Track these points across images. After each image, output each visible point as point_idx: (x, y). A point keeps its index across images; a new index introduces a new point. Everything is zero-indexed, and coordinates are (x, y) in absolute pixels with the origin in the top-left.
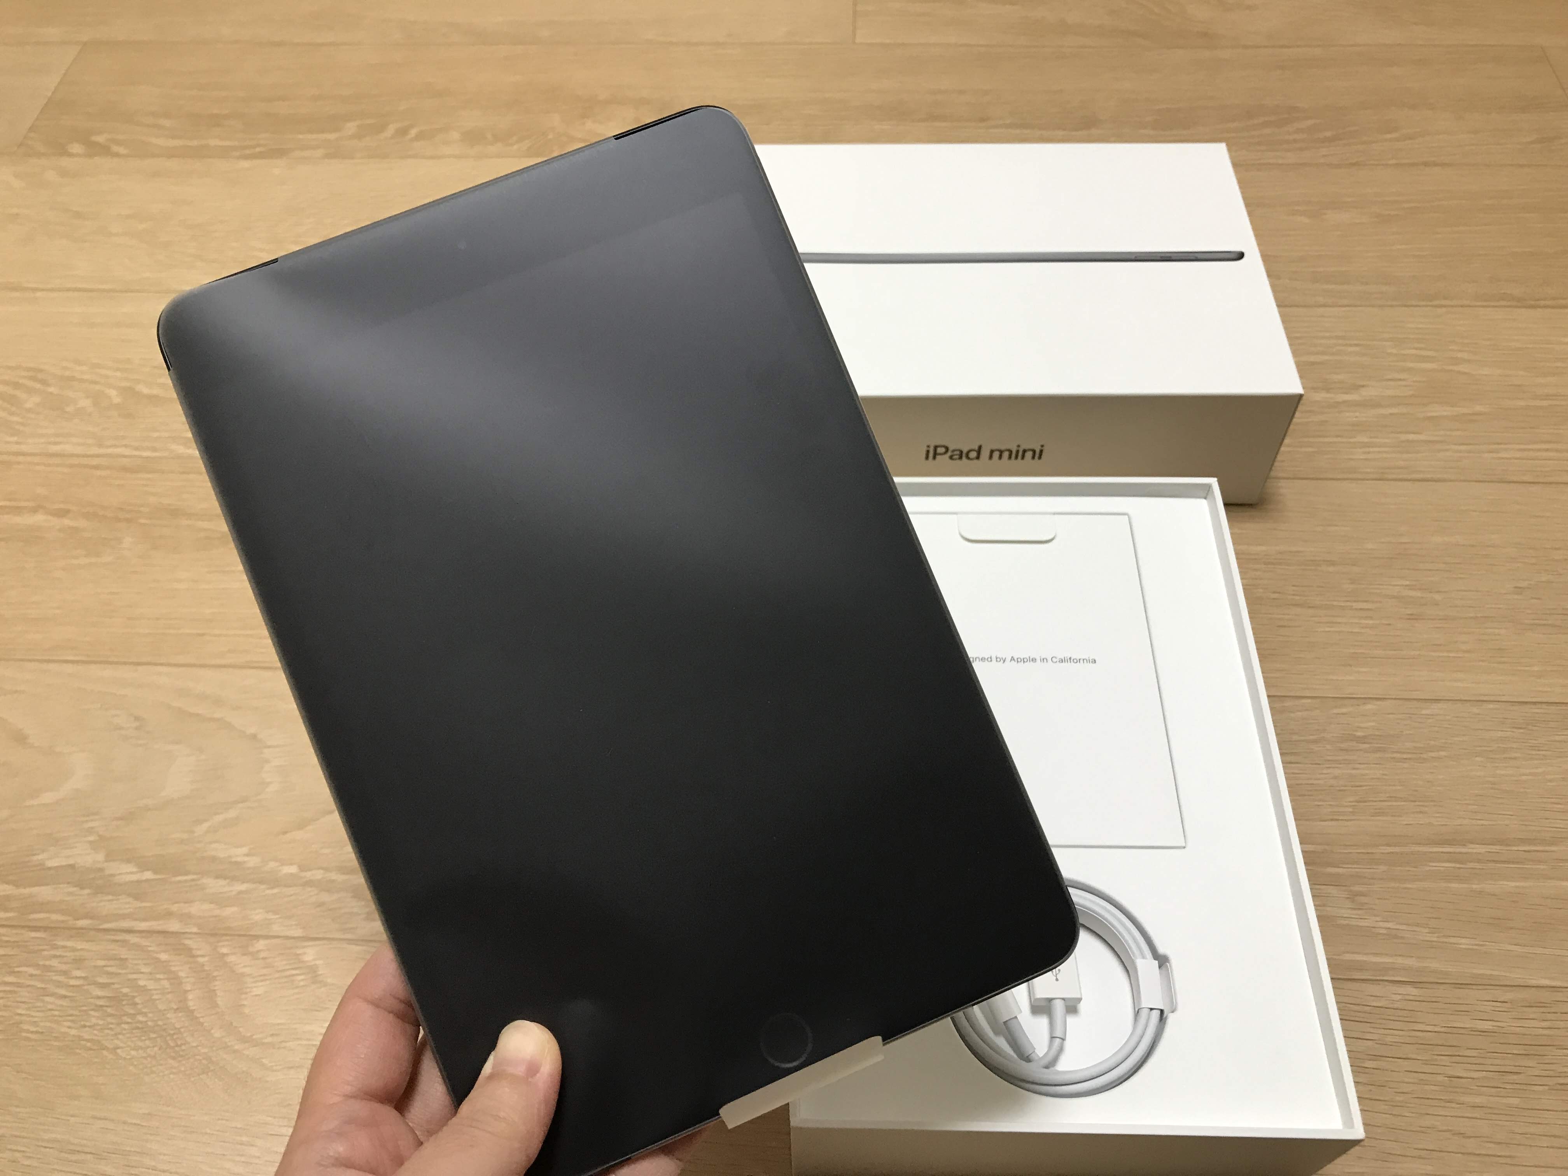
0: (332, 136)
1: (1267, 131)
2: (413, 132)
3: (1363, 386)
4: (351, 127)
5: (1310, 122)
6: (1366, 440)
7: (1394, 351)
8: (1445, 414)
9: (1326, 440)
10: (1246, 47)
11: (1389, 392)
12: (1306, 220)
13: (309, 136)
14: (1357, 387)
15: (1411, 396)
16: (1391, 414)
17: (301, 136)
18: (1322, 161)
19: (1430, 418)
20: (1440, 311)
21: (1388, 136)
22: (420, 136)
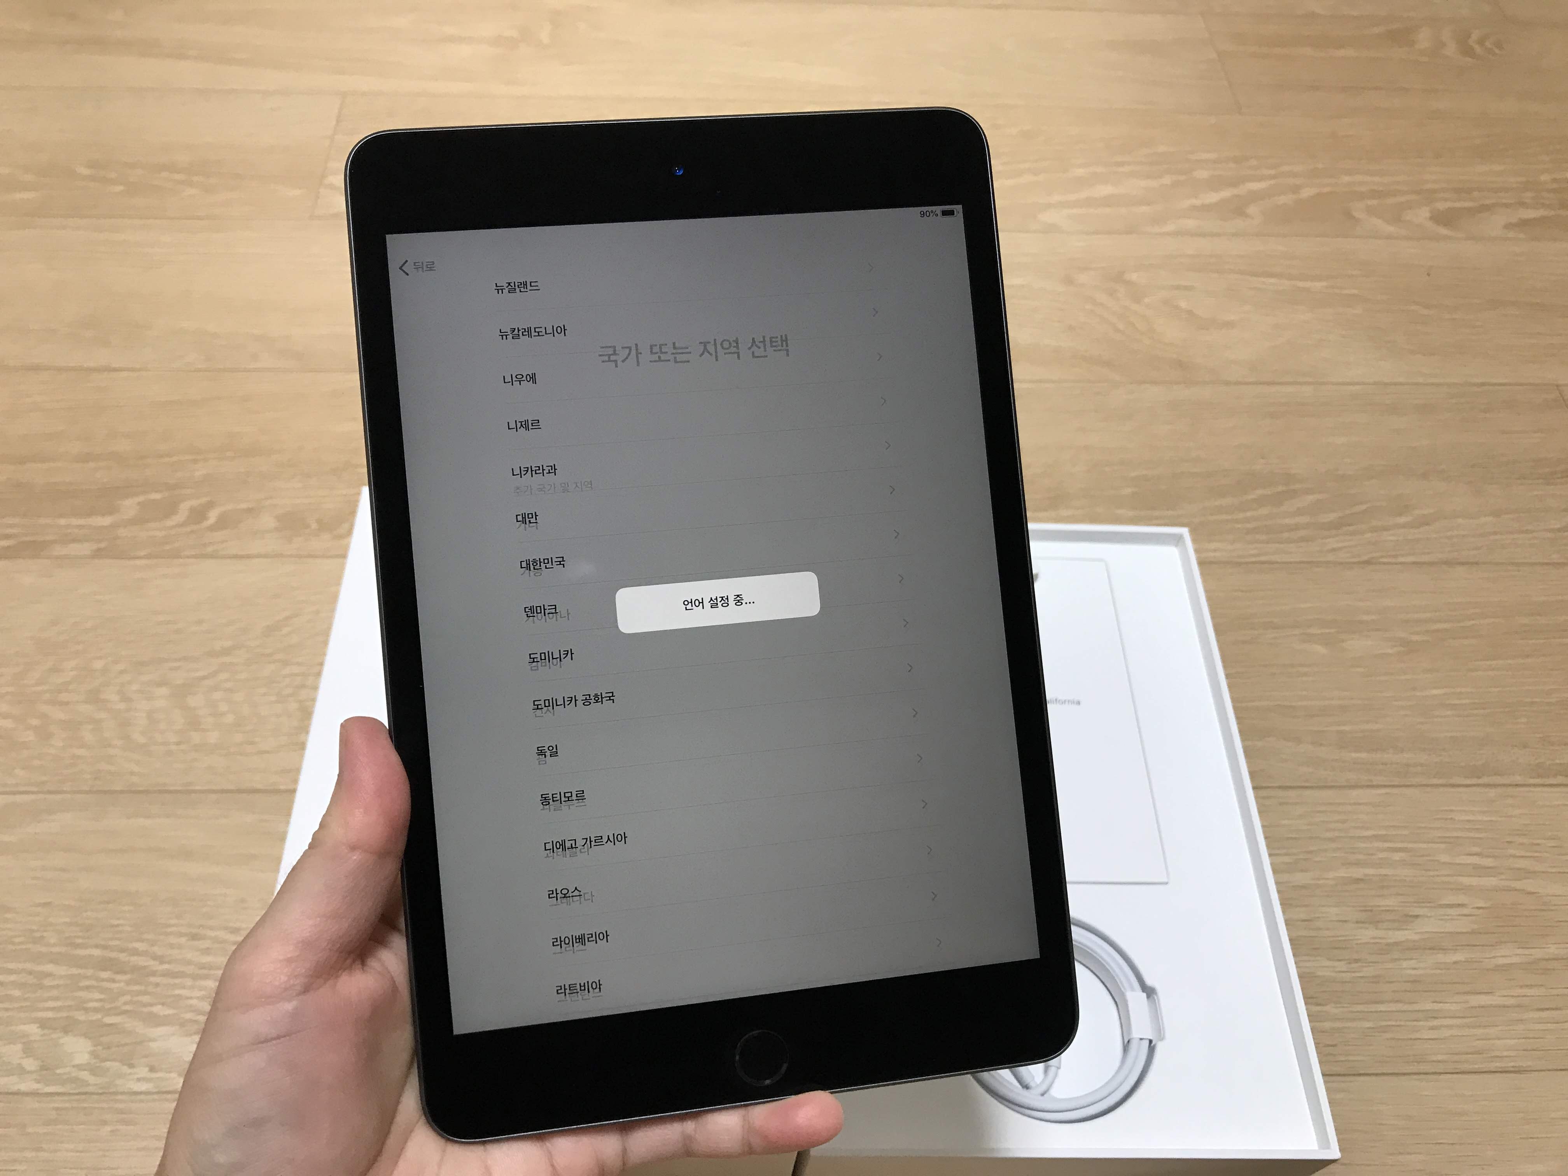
0: (106, 521)
1: (1264, 511)
2: (213, 516)
3: (1417, 916)
4: (129, 506)
5: (1311, 498)
6: (1429, 1006)
7: (1444, 858)
8: (1515, 960)
9: (1382, 1007)
10: (1227, 383)
11: (1449, 927)
12: (1320, 649)
13: (75, 521)
14: (1409, 919)
15: (1473, 932)
16: (1455, 963)
17: (62, 522)
18: (1331, 557)
19: (1499, 968)
20: (1492, 793)
21: (1402, 520)
22: (223, 523)
